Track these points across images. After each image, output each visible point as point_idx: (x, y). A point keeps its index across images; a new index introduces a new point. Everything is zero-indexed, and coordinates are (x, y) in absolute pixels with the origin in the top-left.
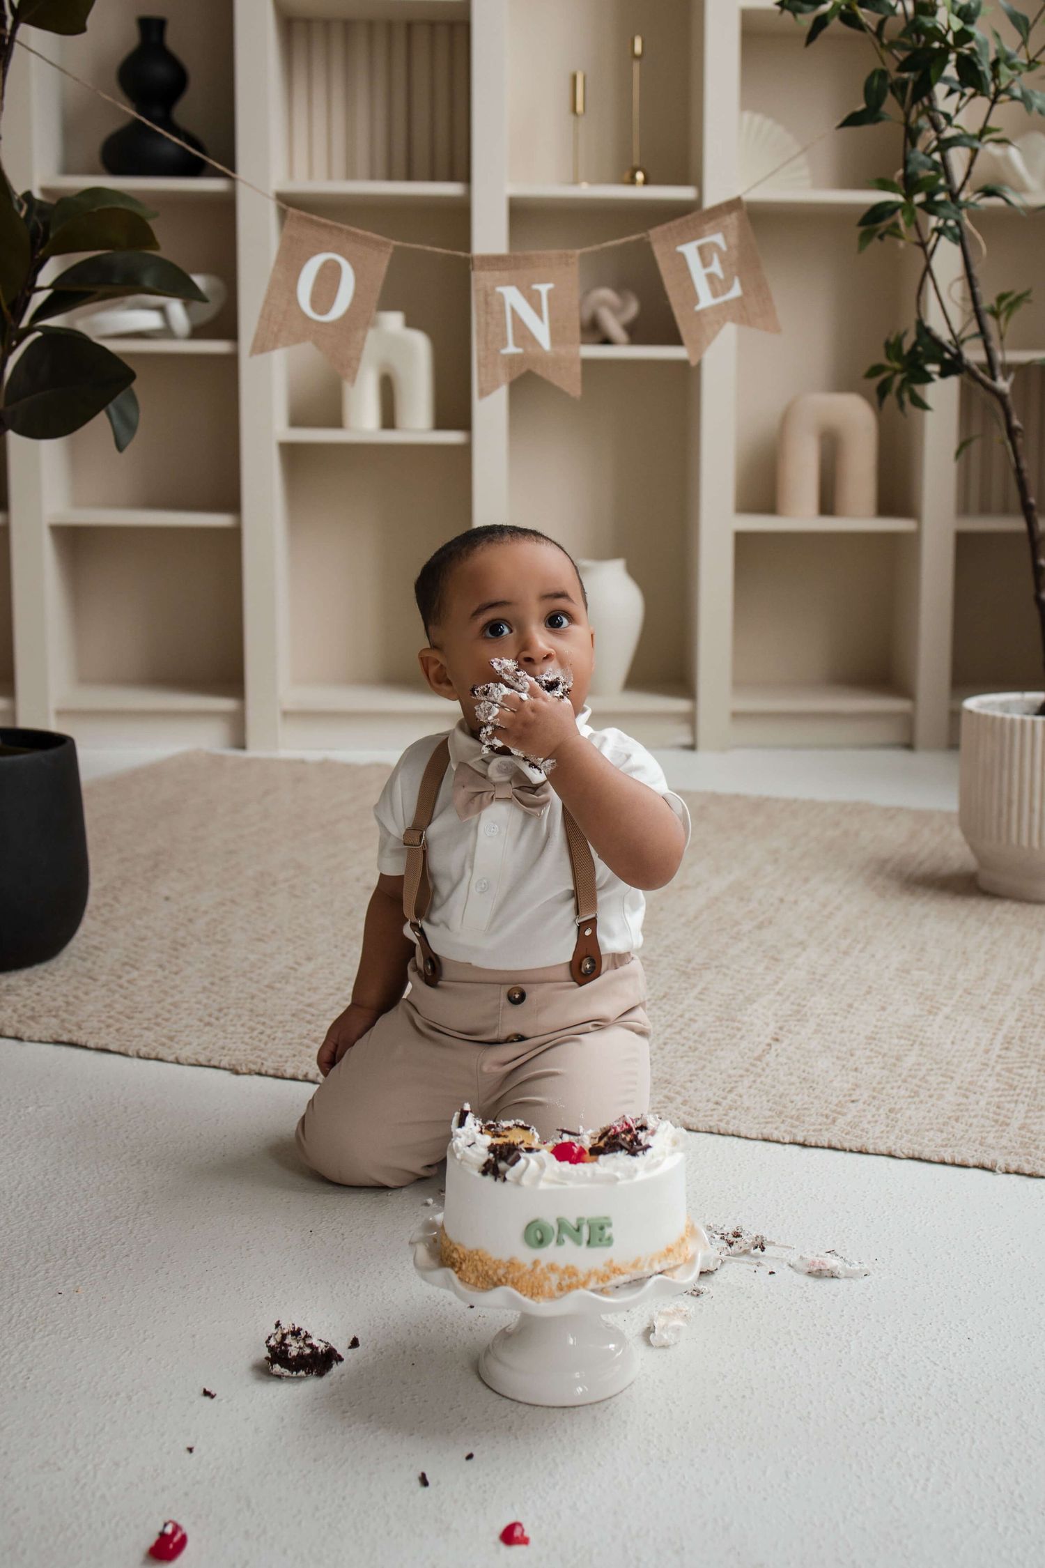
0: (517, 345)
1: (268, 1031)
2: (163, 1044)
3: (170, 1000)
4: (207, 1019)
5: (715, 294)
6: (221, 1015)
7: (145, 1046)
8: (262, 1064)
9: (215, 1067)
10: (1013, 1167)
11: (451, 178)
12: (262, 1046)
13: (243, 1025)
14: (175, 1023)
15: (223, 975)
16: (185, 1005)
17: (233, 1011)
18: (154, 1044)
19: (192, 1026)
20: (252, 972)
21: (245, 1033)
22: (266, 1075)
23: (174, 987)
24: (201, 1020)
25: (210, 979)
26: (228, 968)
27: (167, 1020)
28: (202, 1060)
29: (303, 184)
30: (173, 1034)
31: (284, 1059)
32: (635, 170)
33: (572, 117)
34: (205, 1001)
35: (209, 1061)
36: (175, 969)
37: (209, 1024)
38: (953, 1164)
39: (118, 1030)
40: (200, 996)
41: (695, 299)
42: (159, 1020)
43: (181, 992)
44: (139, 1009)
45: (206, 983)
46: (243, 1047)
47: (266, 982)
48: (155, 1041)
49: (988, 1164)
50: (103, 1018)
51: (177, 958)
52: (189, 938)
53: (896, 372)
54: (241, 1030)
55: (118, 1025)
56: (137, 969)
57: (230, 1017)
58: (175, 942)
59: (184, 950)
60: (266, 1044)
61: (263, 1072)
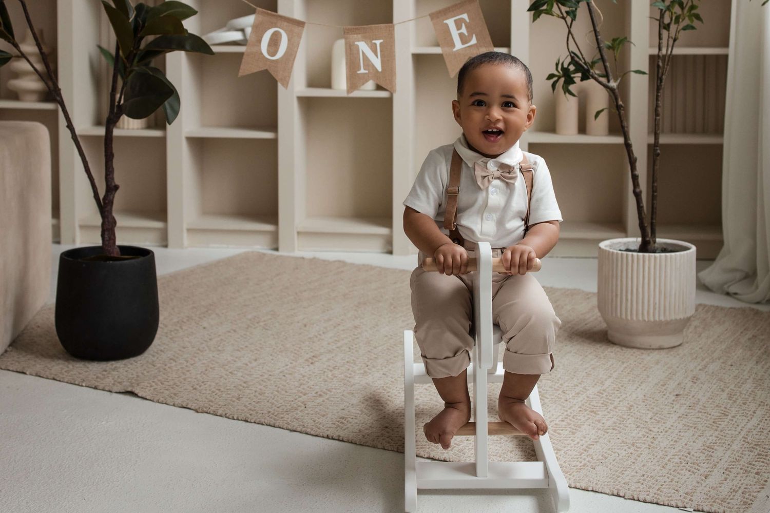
0: (365, 69)
2: (171, 397)
3: (183, 377)
5: (464, 42)
7: (163, 397)
8: (210, 408)
12: (214, 400)
14: (181, 388)
15: (213, 366)
16: (189, 380)
17: (209, 383)
18: (167, 397)
19: (187, 389)
20: (227, 365)
21: (209, 394)
22: (209, 413)
23: (189, 371)
24: (192, 387)
25: (206, 368)
26: (217, 363)
27: (178, 386)
28: (184, 405)
30: (177, 393)
31: (220, 406)
34: (199, 378)
35: (187, 405)
36: (192, 362)
39: (154, 389)
40: (198, 376)
41: (453, 45)
42: (174, 386)
43: (190, 374)
44: (168, 380)
45: (204, 370)
46: (205, 400)
47: (231, 371)
48: (169, 396)
50: (150, 382)
51: (196, 357)
52: (206, 348)
53: (559, 78)
54: (208, 392)
55: (156, 387)
56: (176, 362)
57: (206, 386)
58: (199, 349)
59: (201, 354)
60: (216, 399)
61: (208, 412)
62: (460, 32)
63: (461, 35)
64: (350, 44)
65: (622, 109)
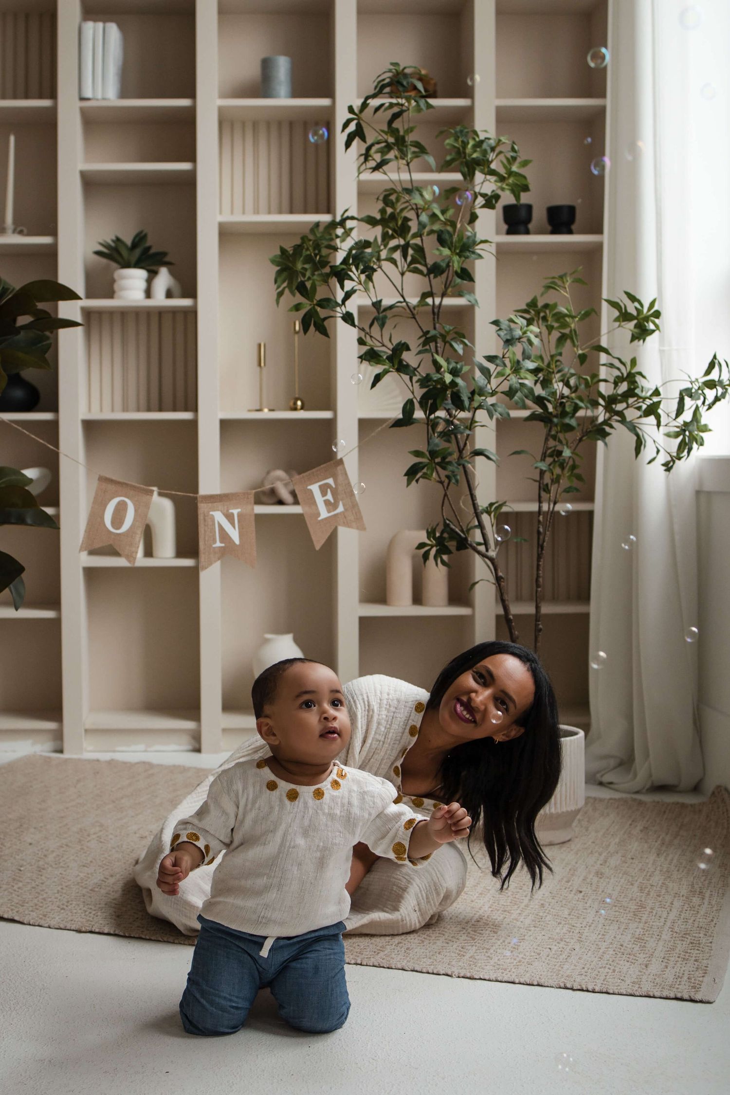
1: (94, 912)
2: (41, 919)
3: (41, 897)
4: (62, 907)
5: (329, 512)
6: (69, 904)
7: (33, 919)
9: (68, 930)
10: (462, 975)
11: (186, 409)
12: (91, 919)
13: (80, 909)
14: (46, 908)
15: (67, 884)
16: (50, 900)
18: (37, 919)
19: (54, 910)
20: (82, 883)
21: (82, 913)
23: (43, 890)
24: (58, 907)
25: (60, 887)
26: (69, 881)
27: (41, 907)
28: (62, 926)
29: (96, 415)
30: (45, 913)
32: (297, 399)
33: (258, 368)
34: (59, 898)
35: (66, 926)
36: (41, 881)
37: (63, 909)
38: (433, 974)
39: (17, 912)
40: (56, 895)
41: (319, 514)
42: (37, 907)
43: (46, 893)
44: (26, 901)
45: (59, 888)
46: (81, 920)
47: (90, 888)
48: (38, 917)
49: (450, 973)
50: (9, 906)
51: (41, 876)
52: (46, 866)
53: (432, 547)
54: (80, 911)
55: (17, 910)
56: (21, 882)
57: (74, 905)
58: (38, 867)
59: (44, 871)
60: (93, 918)
61: (93, 931)
62: (325, 498)
63: (327, 503)
64: (204, 515)
65: (502, 580)
